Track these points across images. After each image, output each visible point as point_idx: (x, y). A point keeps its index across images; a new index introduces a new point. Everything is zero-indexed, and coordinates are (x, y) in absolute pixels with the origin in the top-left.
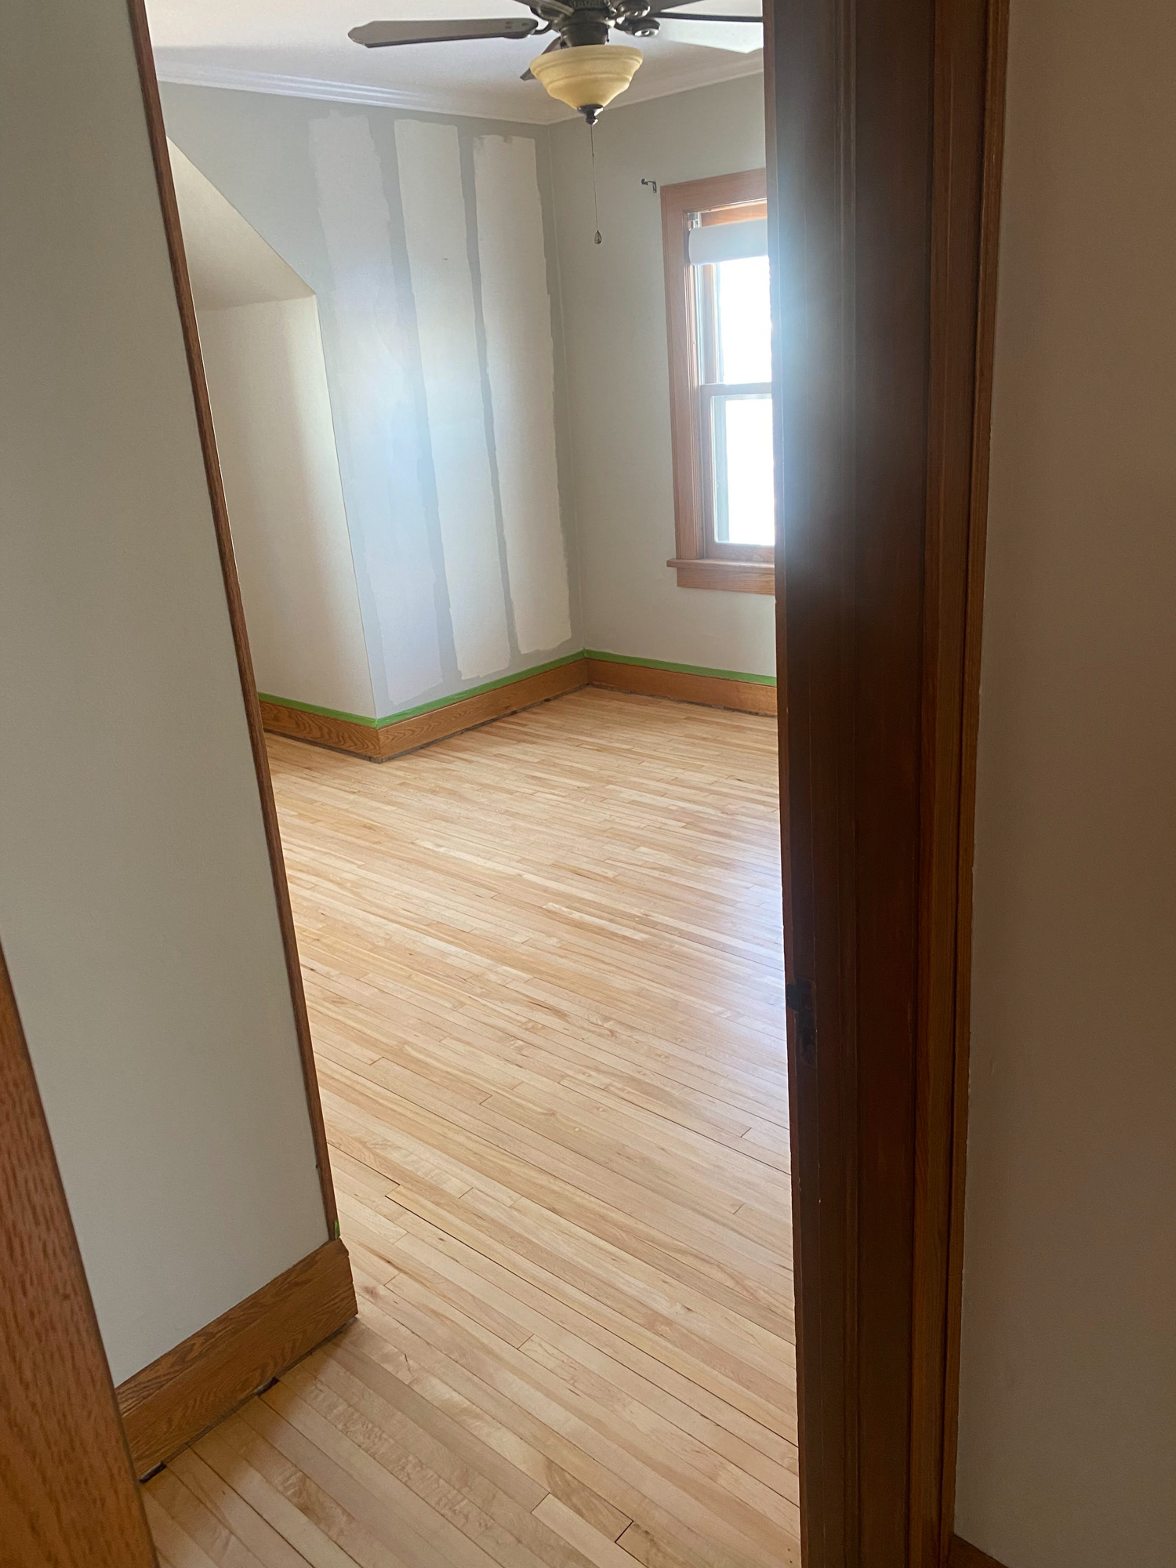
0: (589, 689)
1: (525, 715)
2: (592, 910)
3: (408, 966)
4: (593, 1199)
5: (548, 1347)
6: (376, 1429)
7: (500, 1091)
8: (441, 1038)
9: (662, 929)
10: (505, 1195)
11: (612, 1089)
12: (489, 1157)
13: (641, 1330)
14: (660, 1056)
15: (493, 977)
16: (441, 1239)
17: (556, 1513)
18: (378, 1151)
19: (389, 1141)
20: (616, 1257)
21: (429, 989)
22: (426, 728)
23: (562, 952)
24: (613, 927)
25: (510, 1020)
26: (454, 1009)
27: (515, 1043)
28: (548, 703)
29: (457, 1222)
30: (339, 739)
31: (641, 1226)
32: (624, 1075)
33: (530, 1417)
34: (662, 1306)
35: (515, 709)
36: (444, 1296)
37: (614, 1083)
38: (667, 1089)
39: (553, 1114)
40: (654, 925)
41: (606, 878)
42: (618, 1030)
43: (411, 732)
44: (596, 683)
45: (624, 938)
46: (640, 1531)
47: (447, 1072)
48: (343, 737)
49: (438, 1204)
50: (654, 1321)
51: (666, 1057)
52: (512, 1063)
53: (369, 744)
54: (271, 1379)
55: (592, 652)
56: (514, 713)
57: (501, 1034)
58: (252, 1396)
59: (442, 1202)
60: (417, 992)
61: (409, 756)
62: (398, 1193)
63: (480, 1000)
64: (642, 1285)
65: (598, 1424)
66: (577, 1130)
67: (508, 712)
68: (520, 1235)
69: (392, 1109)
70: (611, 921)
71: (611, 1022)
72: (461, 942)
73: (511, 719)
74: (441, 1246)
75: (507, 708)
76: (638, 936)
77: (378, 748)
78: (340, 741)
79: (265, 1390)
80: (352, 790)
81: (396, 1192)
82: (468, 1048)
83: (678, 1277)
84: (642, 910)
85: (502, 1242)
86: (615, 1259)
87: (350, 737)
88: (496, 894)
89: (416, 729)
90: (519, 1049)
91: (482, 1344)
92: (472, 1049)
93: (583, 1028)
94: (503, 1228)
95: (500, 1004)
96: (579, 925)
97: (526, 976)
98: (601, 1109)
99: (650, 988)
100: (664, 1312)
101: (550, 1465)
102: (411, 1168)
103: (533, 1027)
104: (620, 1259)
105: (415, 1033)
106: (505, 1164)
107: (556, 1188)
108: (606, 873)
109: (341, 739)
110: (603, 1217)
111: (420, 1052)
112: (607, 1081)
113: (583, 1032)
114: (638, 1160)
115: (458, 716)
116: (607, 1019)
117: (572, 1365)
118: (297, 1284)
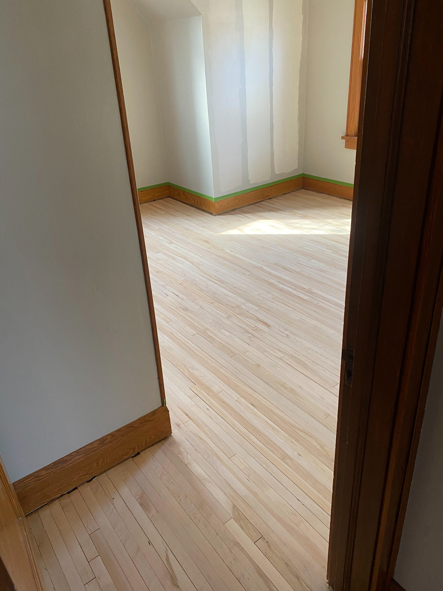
0: (303, 190)
1: (274, 200)
2: (287, 284)
3: (212, 299)
4: (269, 403)
5: (241, 460)
6: (172, 480)
7: (239, 353)
8: (221, 329)
9: (315, 295)
10: (235, 395)
11: (284, 359)
12: (231, 379)
13: (279, 460)
14: (305, 348)
15: (243, 307)
16: (208, 409)
17: (233, 526)
18: (190, 370)
19: (195, 367)
20: (274, 428)
21: (219, 309)
22: (234, 202)
23: (272, 300)
24: (295, 292)
25: (248, 325)
26: (227, 318)
27: (248, 335)
28: (284, 195)
29: (215, 403)
30: (200, 205)
31: (286, 417)
32: (290, 354)
33: (230, 486)
34: (289, 452)
35: (270, 197)
36: (205, 432)
37: (285, 357)
38: (306, 362)
39: (259, 366)
40: (312, 293)
41: (296, 272)
42: (290, 335)
43: (228, 204)
44: (306, 188)
45: (299, 297)
46: (265, 541)
47: (221, 343)
48: (202, 204)
49: (208, 395)
50: (285, 457)
51: (308, 349)
52: (246, 343)
53: (211, 207)
54: (137, 452)
55: (306, 174)
56: (270, 199)
57: (243, 330)
58: (130, 458)
59: (210, 394)
60: (214, 309)
61: (226, 214)
62: (195, 388)
63: (237, 315)
64: (283, 441)
65: (255, 494)
66: (267, 373)
67: (268, 198)
68: (238, 413)
69: (198, 354)
70: (295, 289)
71: (287, 332)
72: (235, 292)
73: (269, 201)
74: (207, 412)
75: (267, 196)
76: (305, 297)
77: (214, 210)
78: (201, 206)
79: (135, 456)
80: (203, 226)
81: (194, 387)
82: (230, 334)
83: (298, 441)
84: (308, 287)
85: (231, 414)
86: (274, 429)
87: (204, 205)
88: (250, 273)
89: (229, 203)
90: (250, 337)
91: (216, 454)
92: (231, 335)
93: (276, 332)
94: (232, 408)
95: (245, 318)
96: (281, 290)
97: (257, 308)
98: (278, 367)
99: (306, 319)
100: (290, 454)
101: (234, 506)
102: (201, 379)
103: (256, 329)
104: (275, 429)
105: (211, 326)
106: (237, 383)
107: (255, 396)
108: (296, 269)
109: (201, 205)
110: (272, 411)
111: (212, 333)
112: (282, 355)
113: (275, 334)
114: (289, 390)
115: (247, 199)
116: (286, 330)
117: (249, 469)
118: (148, 421)
